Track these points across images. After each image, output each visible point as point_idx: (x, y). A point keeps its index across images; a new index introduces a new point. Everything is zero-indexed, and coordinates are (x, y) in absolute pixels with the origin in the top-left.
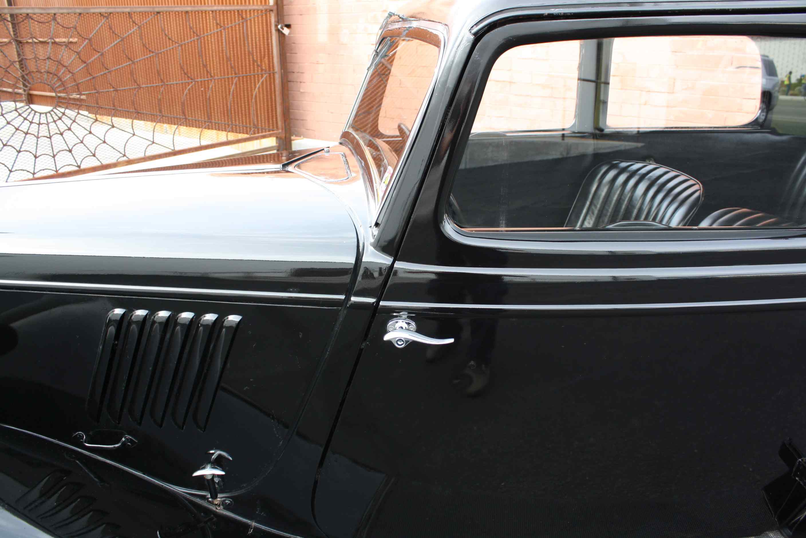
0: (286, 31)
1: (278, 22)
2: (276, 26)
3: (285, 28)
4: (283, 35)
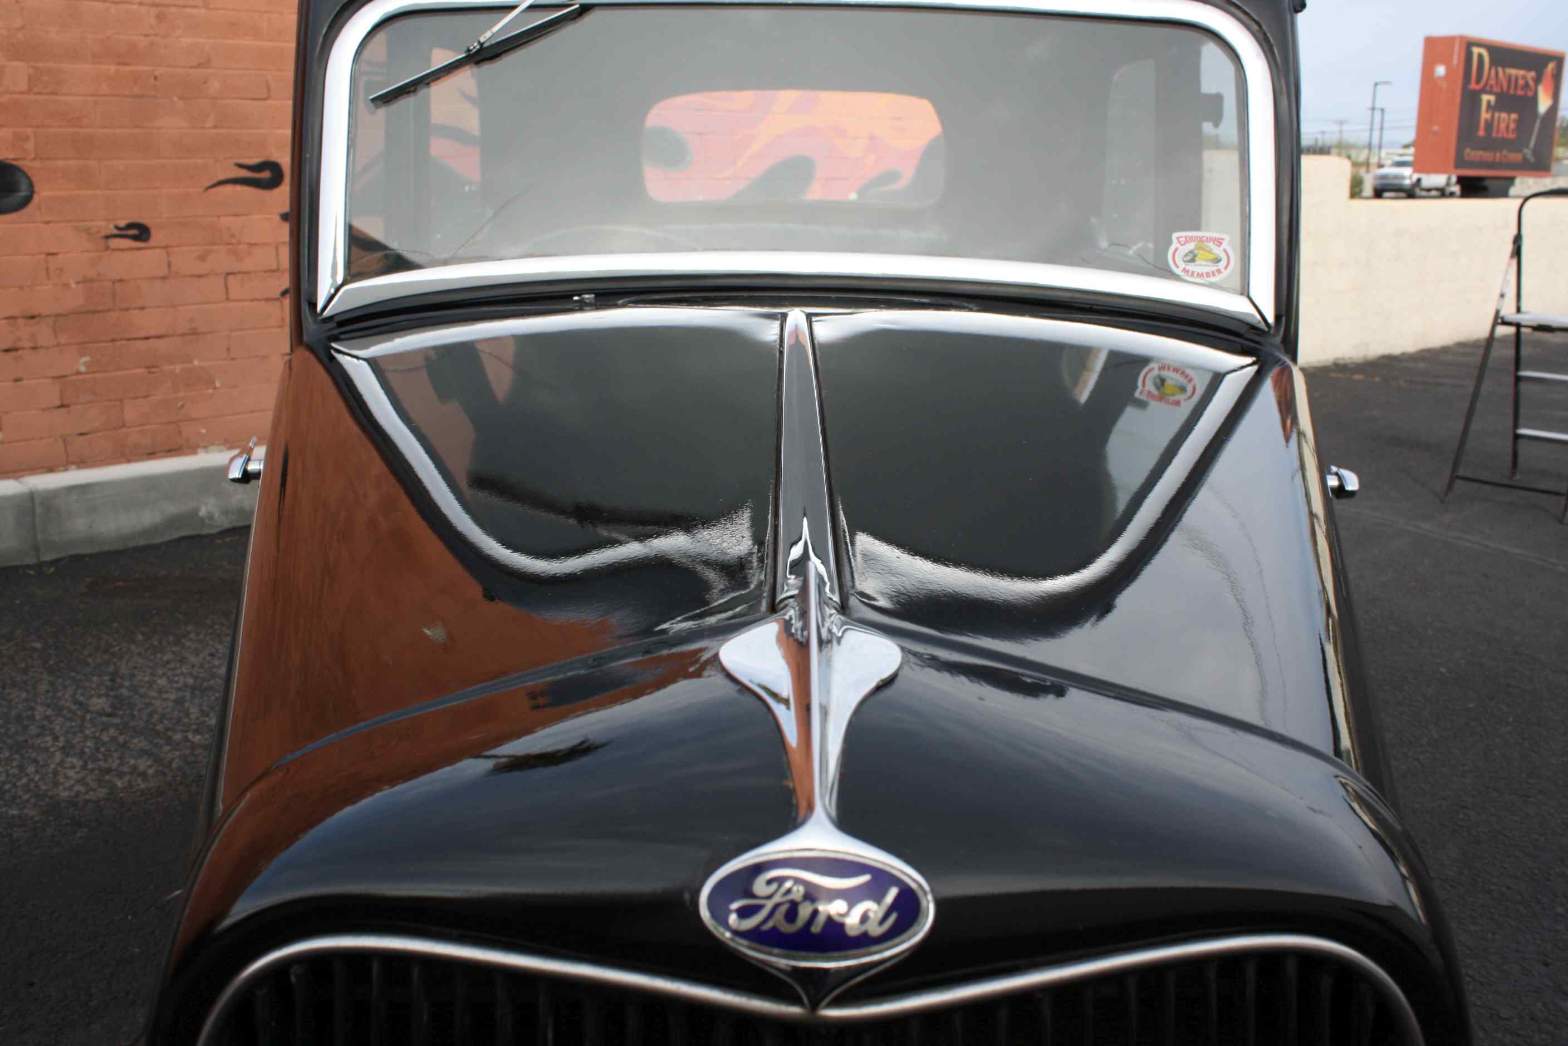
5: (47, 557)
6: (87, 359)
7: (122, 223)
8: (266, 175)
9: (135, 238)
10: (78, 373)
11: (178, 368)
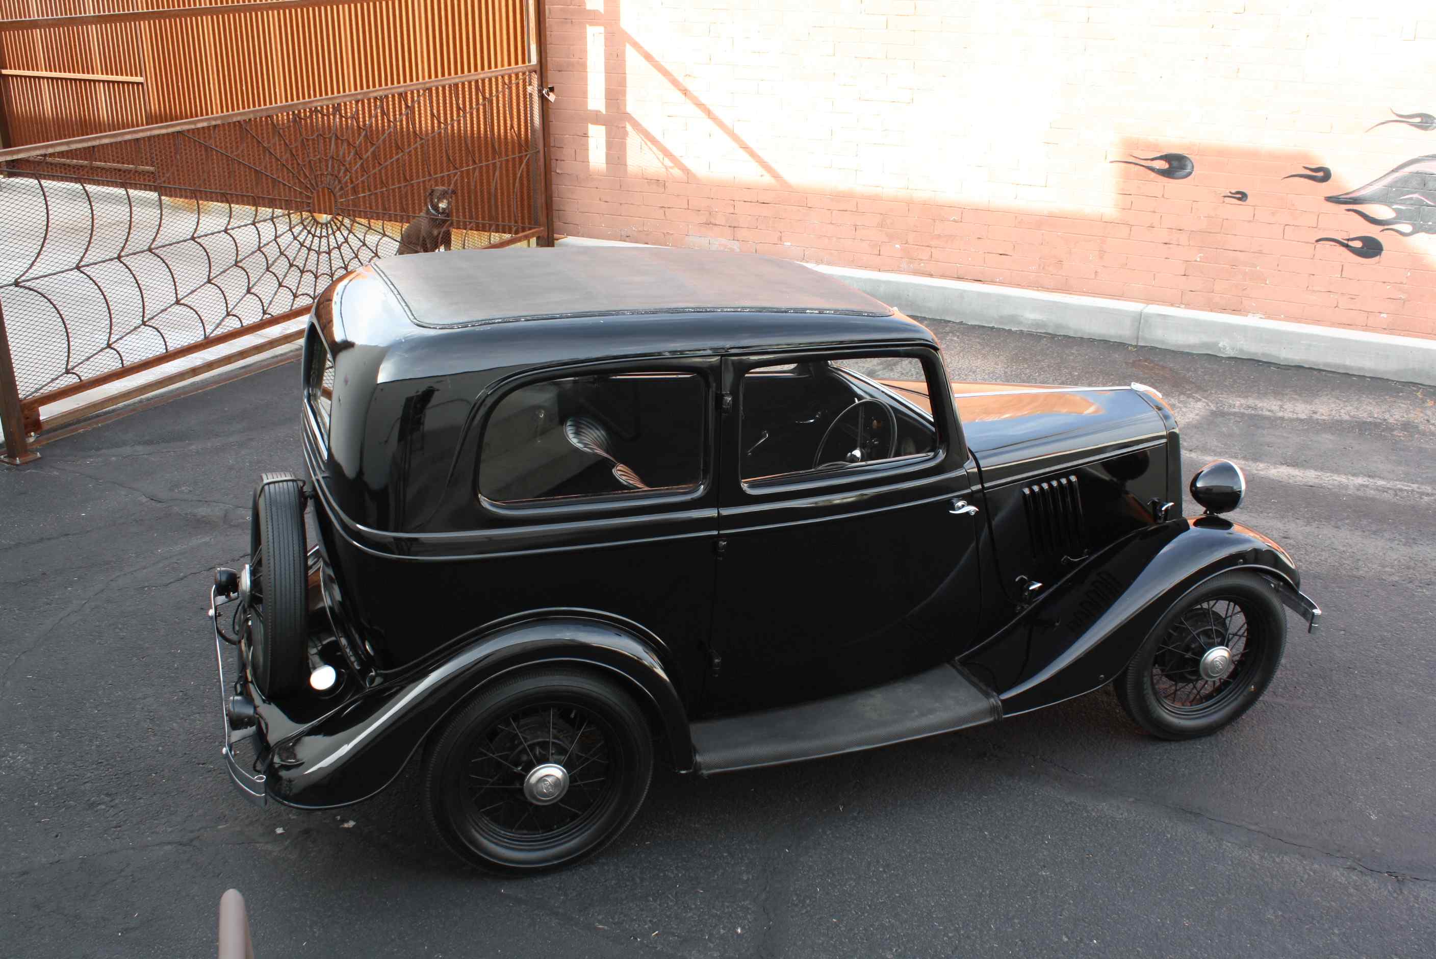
0: (552, 97)
1: (541, 85)
2: (540, 91)
3: (551, 94)
4: (547, 100)
5: (1141, 344)
6: (1202, 255)
7: (1234, 191)
8: (1321, 174)
9: (1239, 199)
10: (1196, 261)
11: (1247, 269)
